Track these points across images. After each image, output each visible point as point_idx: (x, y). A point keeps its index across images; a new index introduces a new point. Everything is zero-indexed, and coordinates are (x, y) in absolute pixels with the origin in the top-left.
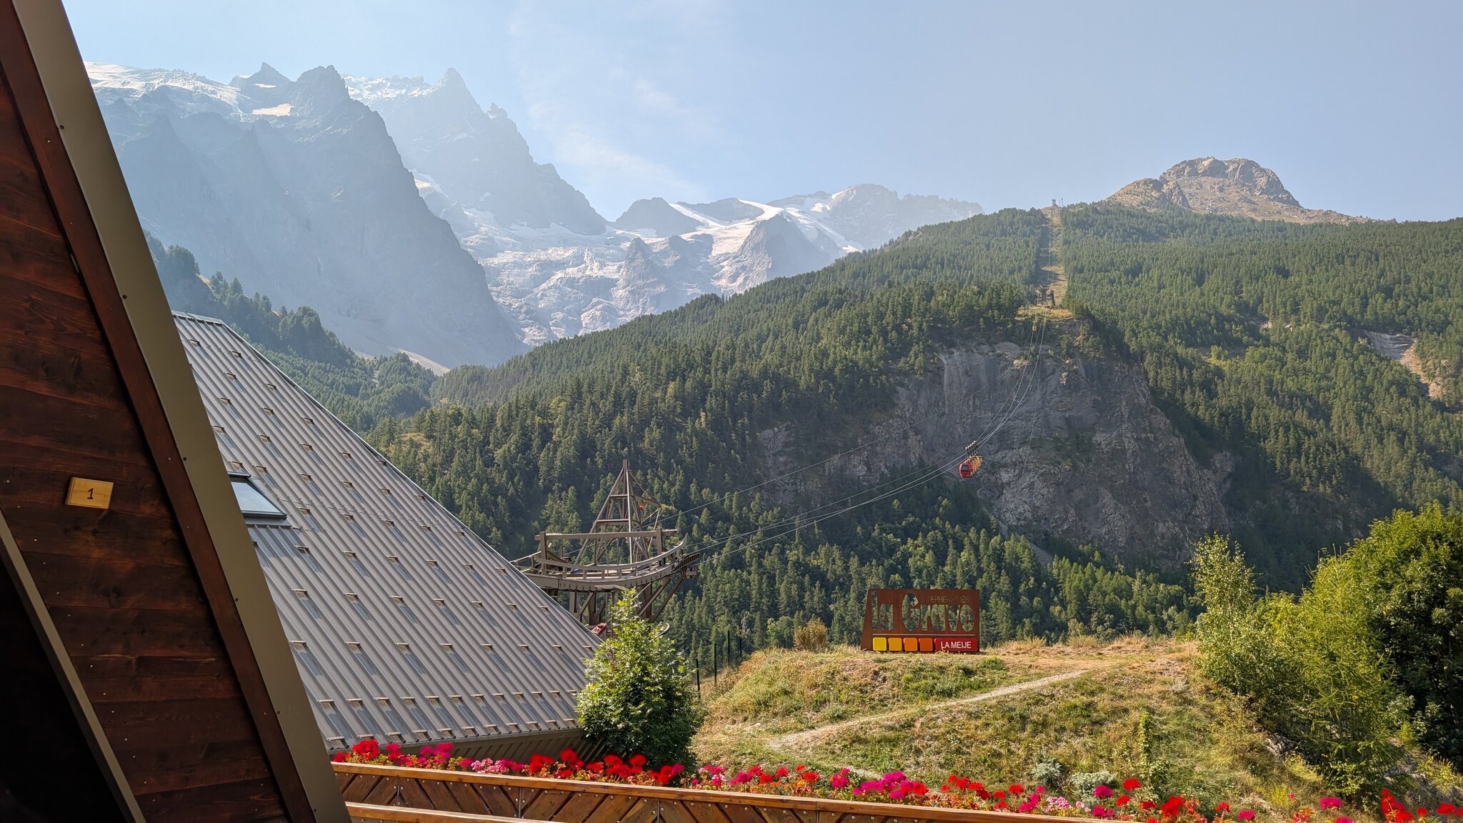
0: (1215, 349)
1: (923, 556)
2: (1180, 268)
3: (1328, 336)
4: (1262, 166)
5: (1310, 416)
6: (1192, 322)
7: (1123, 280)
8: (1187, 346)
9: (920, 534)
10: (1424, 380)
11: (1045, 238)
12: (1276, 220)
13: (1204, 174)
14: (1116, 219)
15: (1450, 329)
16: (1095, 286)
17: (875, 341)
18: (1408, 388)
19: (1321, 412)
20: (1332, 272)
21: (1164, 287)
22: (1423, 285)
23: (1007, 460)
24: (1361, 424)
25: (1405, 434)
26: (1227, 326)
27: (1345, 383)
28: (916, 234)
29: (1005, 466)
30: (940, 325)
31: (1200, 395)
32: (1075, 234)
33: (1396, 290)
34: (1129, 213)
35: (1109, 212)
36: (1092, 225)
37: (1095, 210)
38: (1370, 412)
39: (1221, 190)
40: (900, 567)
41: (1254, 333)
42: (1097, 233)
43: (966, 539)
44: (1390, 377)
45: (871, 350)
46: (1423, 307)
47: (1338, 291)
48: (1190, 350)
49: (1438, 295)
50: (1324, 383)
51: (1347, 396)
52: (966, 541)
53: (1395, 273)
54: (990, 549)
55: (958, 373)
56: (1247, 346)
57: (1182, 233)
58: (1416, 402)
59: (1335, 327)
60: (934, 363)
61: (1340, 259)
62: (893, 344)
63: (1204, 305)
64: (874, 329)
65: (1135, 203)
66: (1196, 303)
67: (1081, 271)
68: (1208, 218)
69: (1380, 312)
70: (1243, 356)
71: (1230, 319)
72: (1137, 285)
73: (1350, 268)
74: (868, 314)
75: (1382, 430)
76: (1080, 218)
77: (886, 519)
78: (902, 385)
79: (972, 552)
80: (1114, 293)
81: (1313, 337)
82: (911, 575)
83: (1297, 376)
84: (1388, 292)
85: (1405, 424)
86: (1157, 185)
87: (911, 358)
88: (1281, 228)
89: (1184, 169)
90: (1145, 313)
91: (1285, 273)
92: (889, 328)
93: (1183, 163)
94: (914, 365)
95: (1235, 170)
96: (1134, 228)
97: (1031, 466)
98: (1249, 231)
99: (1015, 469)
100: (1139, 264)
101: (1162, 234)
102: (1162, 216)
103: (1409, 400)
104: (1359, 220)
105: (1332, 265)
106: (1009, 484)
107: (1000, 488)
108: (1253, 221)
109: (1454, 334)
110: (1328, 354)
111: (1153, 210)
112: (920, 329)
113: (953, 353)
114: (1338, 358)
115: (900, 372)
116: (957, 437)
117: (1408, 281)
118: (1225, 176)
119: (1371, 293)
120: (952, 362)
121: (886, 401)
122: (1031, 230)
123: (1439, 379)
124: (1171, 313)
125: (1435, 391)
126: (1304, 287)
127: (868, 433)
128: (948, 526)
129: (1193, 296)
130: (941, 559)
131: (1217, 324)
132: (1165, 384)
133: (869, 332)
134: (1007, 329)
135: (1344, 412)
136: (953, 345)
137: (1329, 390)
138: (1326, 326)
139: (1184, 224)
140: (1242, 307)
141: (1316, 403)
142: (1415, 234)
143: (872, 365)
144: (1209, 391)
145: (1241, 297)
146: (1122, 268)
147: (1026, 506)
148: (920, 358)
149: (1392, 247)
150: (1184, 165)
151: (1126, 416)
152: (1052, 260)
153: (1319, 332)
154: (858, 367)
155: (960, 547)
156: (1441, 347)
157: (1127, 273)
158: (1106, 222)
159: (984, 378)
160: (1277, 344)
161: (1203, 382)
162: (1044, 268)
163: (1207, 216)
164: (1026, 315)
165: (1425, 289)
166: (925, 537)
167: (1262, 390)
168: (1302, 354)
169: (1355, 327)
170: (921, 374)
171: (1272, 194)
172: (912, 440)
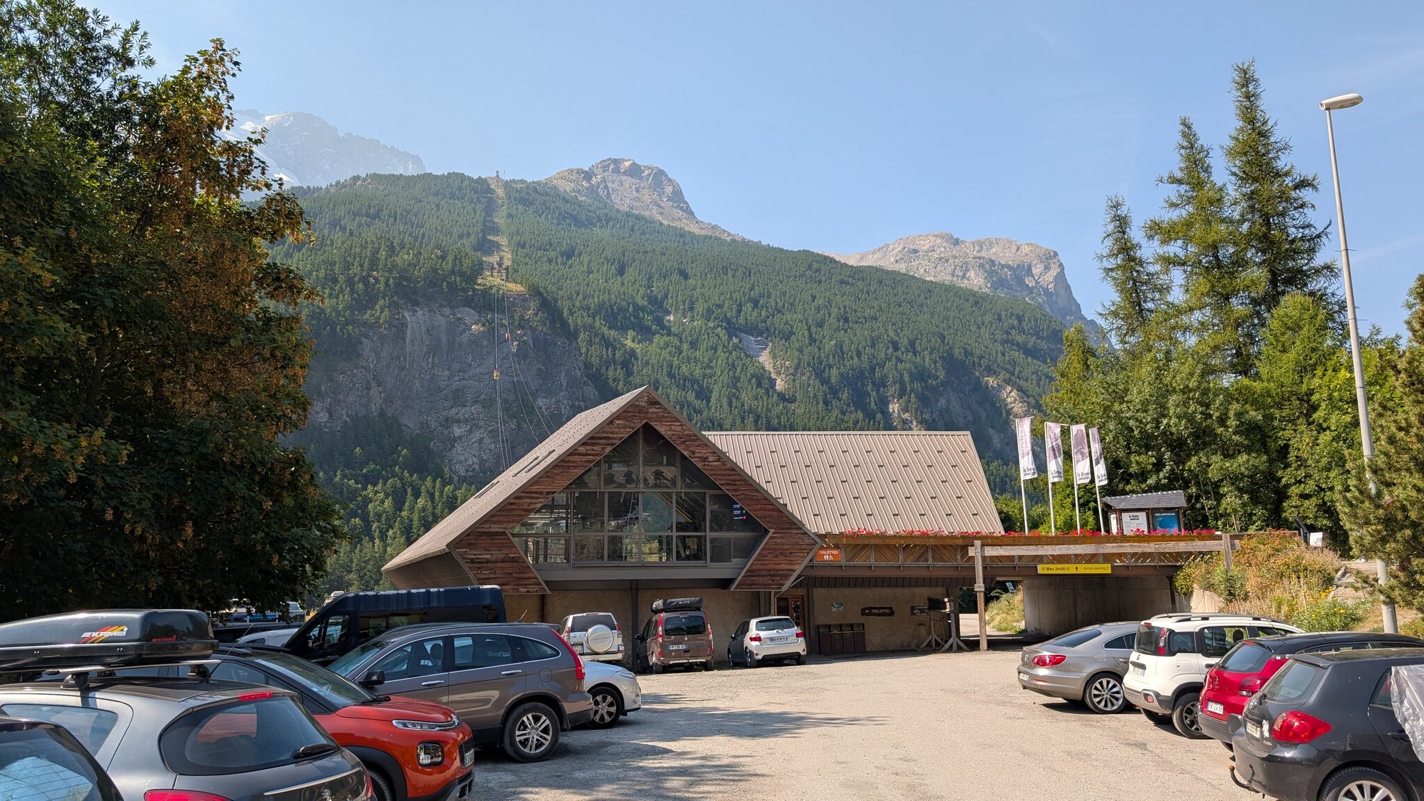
0: (631, 333)
1: (382, 502)
2: (606, 258)
3: (713, 333)
4: (670, 176)
5: (697, 397)
6: (615, 308)
7: (559, 260)
8: (610, 328)
9: (381, 481)
10: (773, 376)
11: (490, 208)
12: (679, 226)
13: (625, 173)
14: (553, 202)
15: (793, 338)
16: (536, 263)
17: (341, 291)
18: (763, 381)
19: (704, 395)
20: (719, 281)
21: (592, 272)
22: (779, 301)
23: (460, 416)
24: (731, 407)
25: (759, 417)
26: (641, 315)
27: (722, 373)
28: (365, 180)
29: (458, 421)
30: (405, 283)
31: (620, 373)
32: (517, 209)
33: (761, 303)
34: (564, 198)
35: (547, 194)
36: (532, 204)
37: (535, 190)
38: (737, 398)
39: (637, 190)
40: (360, 511)
41: (660, 322)
42: (536, 212)
43: (423, 487)
44: (752, 372)
45: (337, 299)
46: (777, 318)
47: (722, 298)
48: (612, 332)
49: (788, 310)
50: (708, 371)
51: (723, 383)
52: (423, 489)
53: (761, 288)
54: (445, 497)
55: (421, 331)
56: (655, 334)
57: (607, 224)
58: (767, 392)
59: (718, 326)
60: (398, 319)
61: (725, 270)
62: (359, 296)
63: (624, 294)
64: (341, 278)
65: (568, 189)
66: (619, 291)
67: (523, 247)
68: (628, 215)
69: (749, 318)
70: (651, 341)
71: (643, 309)
72: (570, 267)
73: (731, 279)
74: (335, 263)
75: (744, 412)
76: (522, 195)
77: (347, 466)
78: (367, 337)
79: (428, 499)
80: (553, 272)
81: (703, 332)
82: (370, 519)
83: (690, 363)
84: (756, 303)
85: (759, 409)
86: (588, 175)
87: (376, 311)
88: (682, 234)
89: (609, 165)
90: (578, 295)
91: (686, 277)
92: (356, 279)
93: (609, 159)
94: (379, 319)
95: (649, 175)
96: (568, 213)
97: (481, 423)
98: (658, 232)
99: (466, 425)
100: (572, 247)
101: (590, 223)
102: (590, 206)
103: (763, 391)
104: (737, 238)
105: (719, 275)
106: (460, 438)
107: (453, 441)
108: (661, 224)
109: (795, 342)
110: (712, 348)
111: (583, 199)
112: (387, 285)
113: (417, 311)
114: (719, 352)
115: (365, 323)
116: (415, 391)
117: (769, 297)
118: (641, 178)
119: (745, 302)
120: (416, 319)
121: (350, 350)
122: (478, 198)
123: (783, 376)
124: (599, 297)
125: (780, 385)
126: (698, 290)
127: (332, 381)
128: (406, 474)
129: (615, 285)
130: (399, 506)
131: (634, 311)
132: (595, 360)
133: (335, 281)
134: (467, 296)
135: (720, 396)
136: (417, 304)
137: (711, 377)
138: (711, 324)
139: (608, 218)
140: (652, 300)
141: (701, 387)
142: (776, 258)
143: (338, 314)
144: (627, 369)
145: (652, 291)
146: (558, 249)
147: (475, 459)
148: (386, 312)
149: (760, 267)
150: (610, 162)
151: (565, 386)
152: (496, 230)
153: (707, 329)
154: (325, 314)
155: (417, 495)
156: (786, 352)
157: (562, 254)
158: (544, 203)
159: (444, 339)
160: (676, 335)
161: (623, 361)
162: (489, 237)
163: (626, 213)
164: (484, 285)
165: (780, 304)
166: (384, 484)
167: (664, 372)
168: (694, 345)
169: (732, 329)
170: (385, 328)
171: (675, 202)
172: (374, 391)
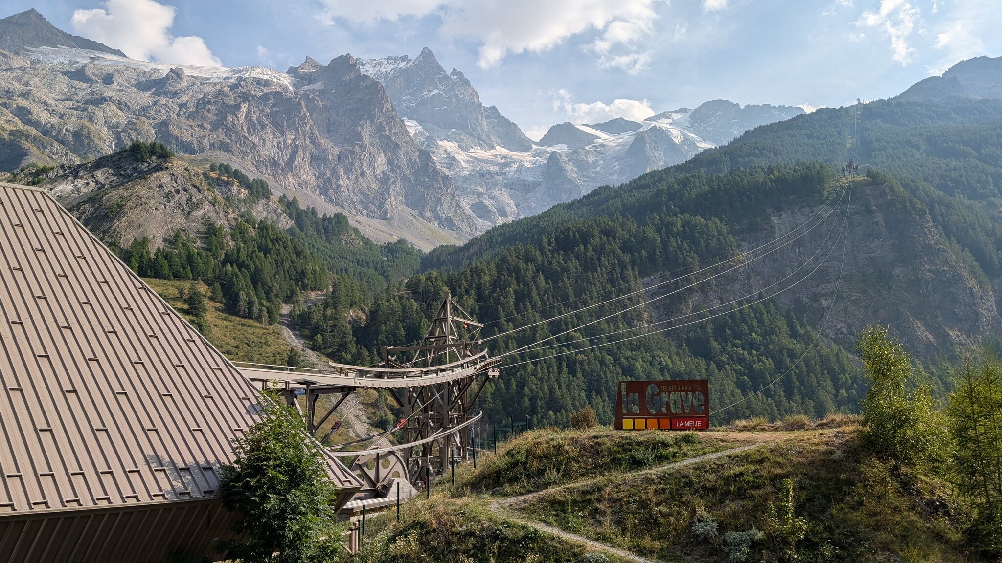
23: (826, 291)
28: (753, 132)
29: (826, 295)
37: (889, 104)
45: (720, 217)
55: (786, 229)
60: (768, 223)
86: (941, 80)
96: (923, 115)
97: (845, 295)
99: (832, 297)
102: (944, 104)
106: (828, 308)
107: (821, 312)
111: (937, 100)
112: (756, 199)
113: (782, 215)
115: (743, 231)
120: (781, 222)
134: (823, 196)
136: (782, 210)
150: (962, 64)
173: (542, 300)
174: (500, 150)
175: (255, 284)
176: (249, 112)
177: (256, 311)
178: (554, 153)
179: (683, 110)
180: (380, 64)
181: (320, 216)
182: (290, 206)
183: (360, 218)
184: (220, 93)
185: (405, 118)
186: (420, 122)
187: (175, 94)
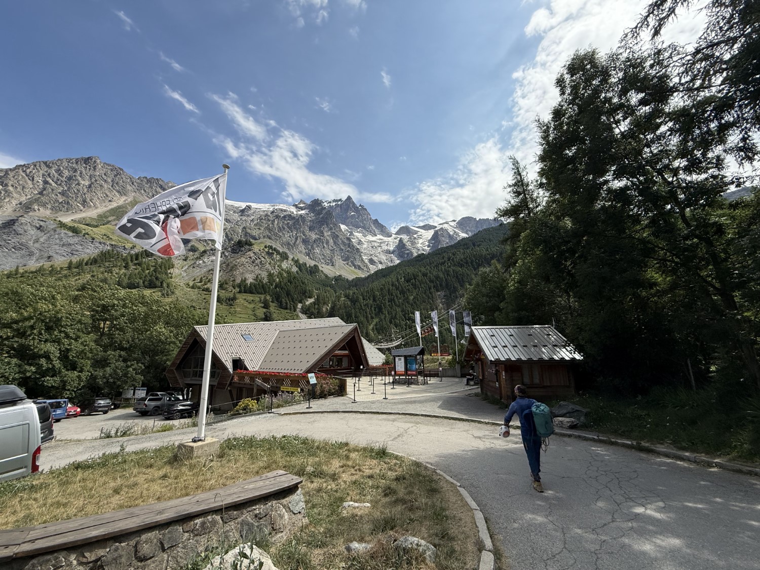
173: (399, 302)
174: (379, 237)
175: (288, 295)
176: (278, 222)
177: (289, 307)
178: (401, 238)
179: (454, 221)
180: (330, 202)
181: (308, 266)
182: (296, 262)
183: (323, 265)
184: (267, 215)
185: (340, 224)
186: (347, 226)
187: (248, 216)
